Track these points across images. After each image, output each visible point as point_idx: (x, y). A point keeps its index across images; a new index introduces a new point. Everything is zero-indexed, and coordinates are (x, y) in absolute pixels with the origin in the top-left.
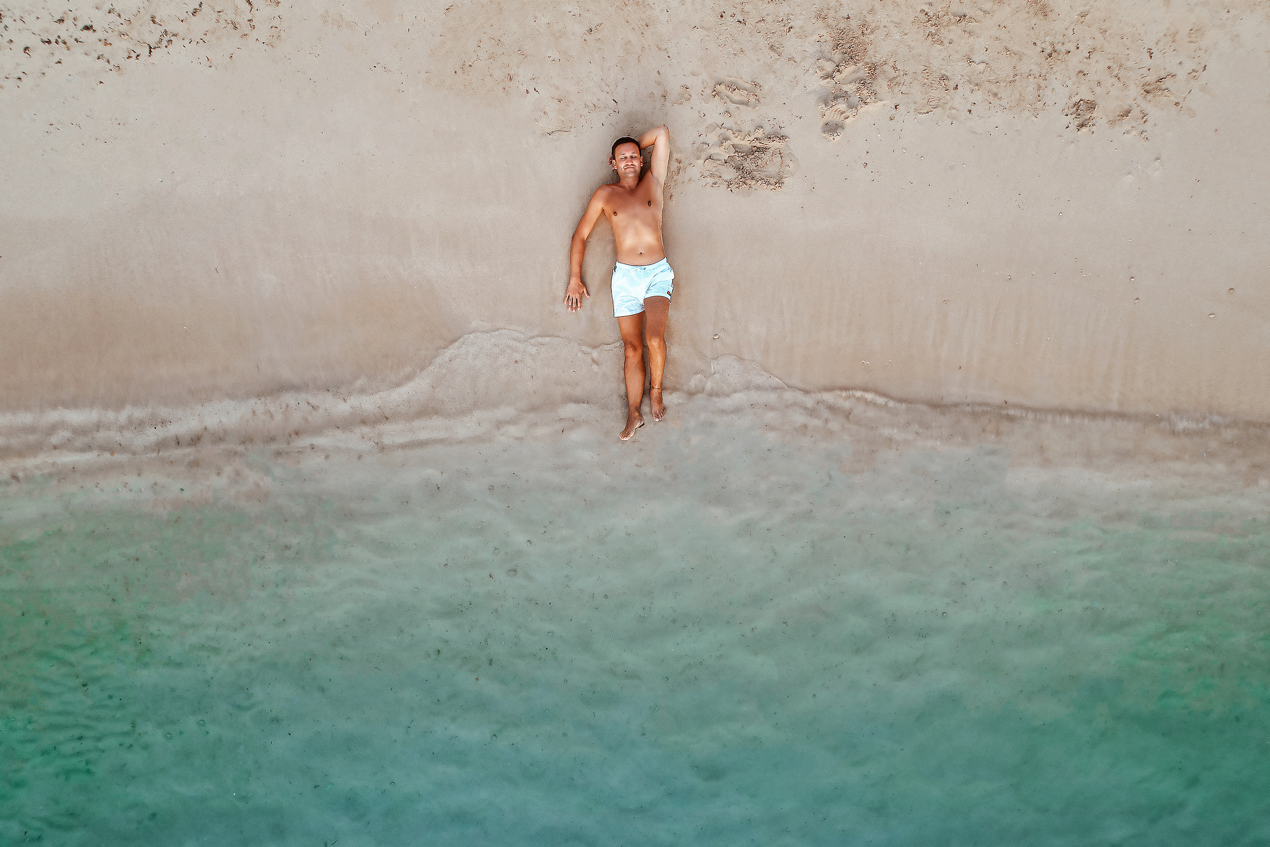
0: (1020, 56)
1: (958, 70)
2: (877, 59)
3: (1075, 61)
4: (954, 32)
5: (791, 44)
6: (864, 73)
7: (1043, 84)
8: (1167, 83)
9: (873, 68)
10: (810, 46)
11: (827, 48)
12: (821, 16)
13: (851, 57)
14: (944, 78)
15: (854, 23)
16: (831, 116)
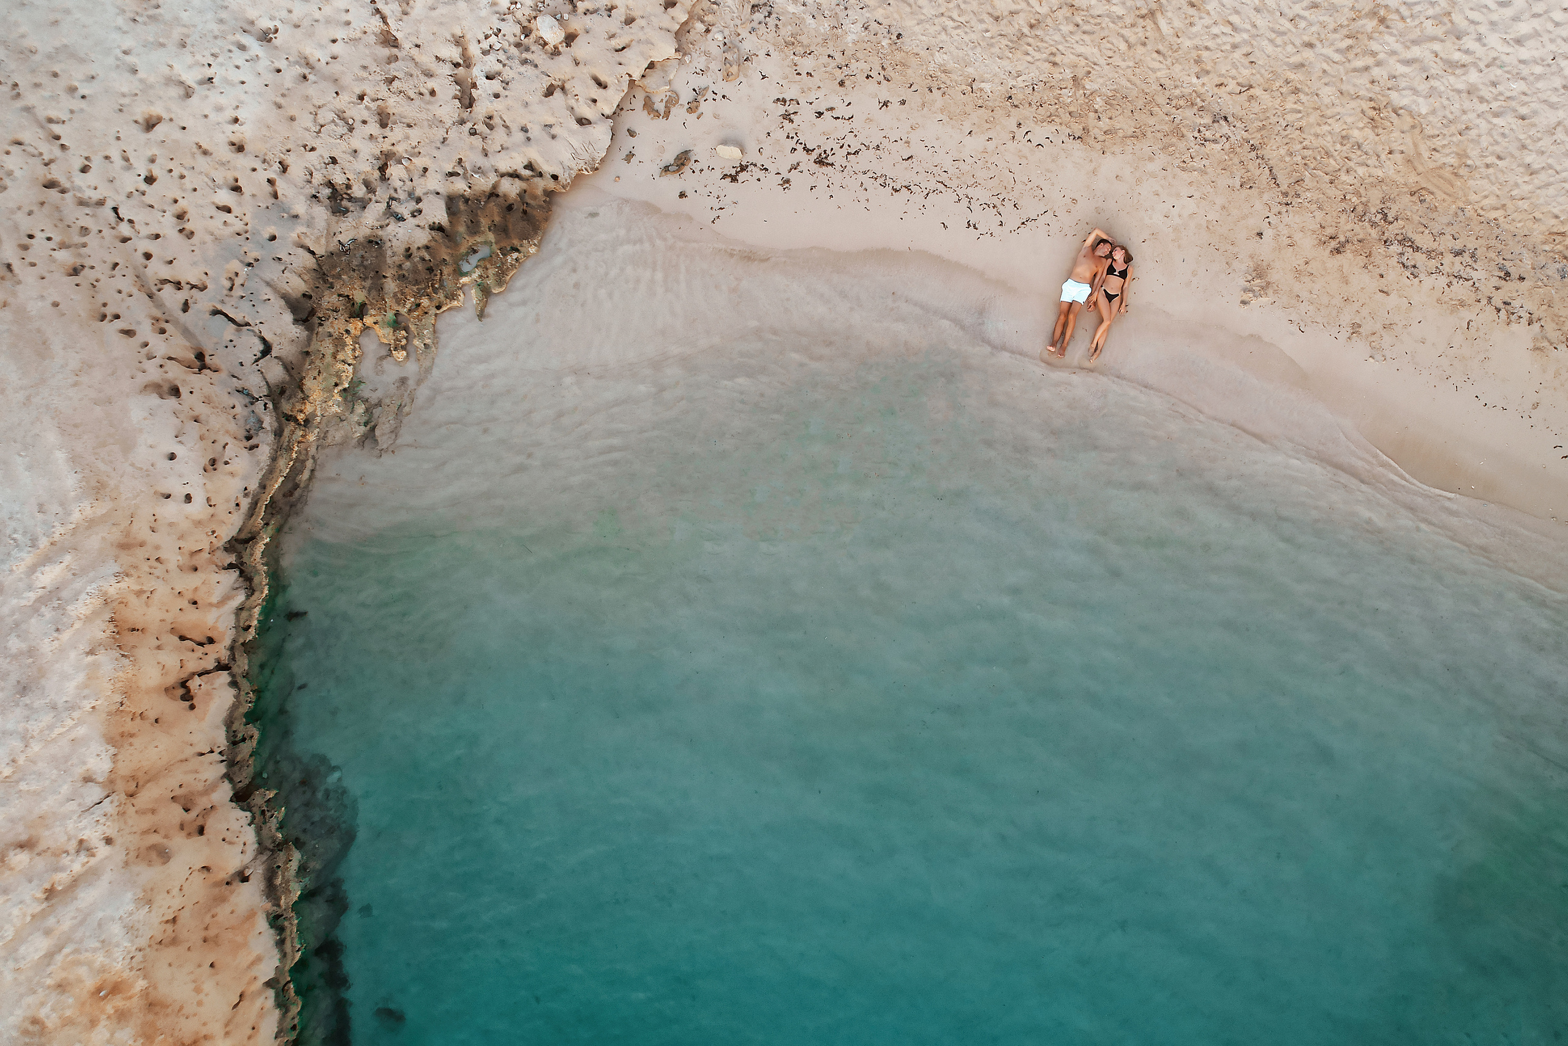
0: (1333, 297)
1: (1304, 295)
2: (1272, 280)
3: (1356, 306)
4: (1307, 279)
5: (1236, 264)
6: (1264, 284)
7: (1340, 311)
8: (1394, 326)
9: (1268, 283)
10: (1244, 267)
11: (1251, 270)
12: (1252, 257)
13: (1260, 276)
14: (1298, 296)
15: (1264, 264)
16: (1246, 297)
